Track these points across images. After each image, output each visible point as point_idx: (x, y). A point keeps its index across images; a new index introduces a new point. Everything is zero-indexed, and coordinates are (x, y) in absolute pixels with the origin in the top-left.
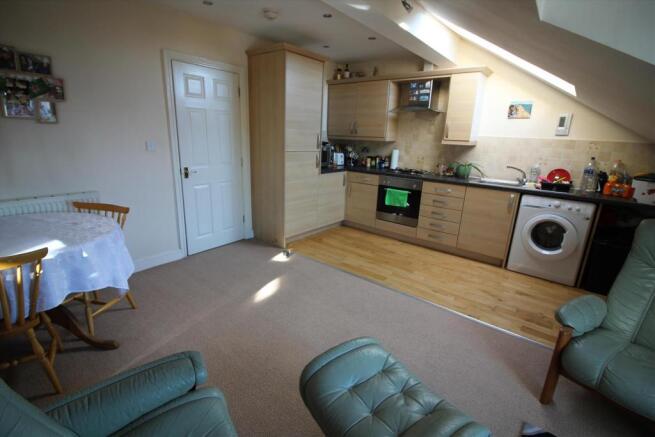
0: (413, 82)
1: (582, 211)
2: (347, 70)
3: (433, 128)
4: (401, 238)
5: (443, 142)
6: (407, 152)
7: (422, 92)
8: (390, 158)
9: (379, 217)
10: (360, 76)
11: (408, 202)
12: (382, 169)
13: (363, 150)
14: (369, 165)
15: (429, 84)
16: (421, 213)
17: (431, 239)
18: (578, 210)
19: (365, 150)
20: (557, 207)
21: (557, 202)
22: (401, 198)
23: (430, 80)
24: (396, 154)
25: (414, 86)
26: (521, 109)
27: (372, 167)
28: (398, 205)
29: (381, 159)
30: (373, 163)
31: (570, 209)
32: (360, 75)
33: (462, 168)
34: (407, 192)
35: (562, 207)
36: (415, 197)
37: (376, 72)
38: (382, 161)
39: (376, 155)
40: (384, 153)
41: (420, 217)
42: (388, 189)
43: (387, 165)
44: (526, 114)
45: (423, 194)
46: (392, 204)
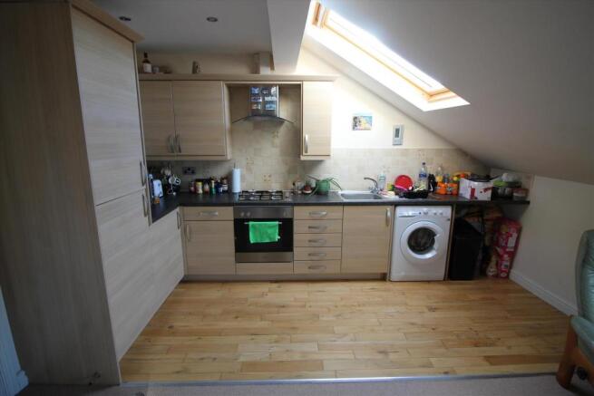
0: (255, 86)
1: (444, 215)
2: (147, 62)
3: (277, 141)
4: (271, 278)
5: (303, 158)
6: (249, 170)
7: (267, 99)
8: (229, 178)
9: (238, 261)
10: (167, 72)
11: (279, 235)
12: (220, 194)
13: (185, 172)
14: (201, 191)
15: (274, 90)
16: (295, 243)
17: (312, 271)
18: (441, 214)
19: (189, 170)
20: (426, 214)
21: (425, 209)
22: (270, 231)
23: (276, 85)
24: (237, 174)
25: (256, 91)
26: (363, 120)
27: (205, 193)
28: (267, 241)
29: (216, 182)
30: (207, 187)
31: (435, 214)
32: (166, 70)
33: (324, 185)
34: (277, 223)
35: (430, 213)
36: (287, 227)
37: (195, 69)
38: (218, 185)
39: (208, 176)
40: (218, 173)
41: (295, 249)
42: (251, 223)
43: (226, 188)
44: (367, 126)
45: (295, 222)
46: (259, 241)
